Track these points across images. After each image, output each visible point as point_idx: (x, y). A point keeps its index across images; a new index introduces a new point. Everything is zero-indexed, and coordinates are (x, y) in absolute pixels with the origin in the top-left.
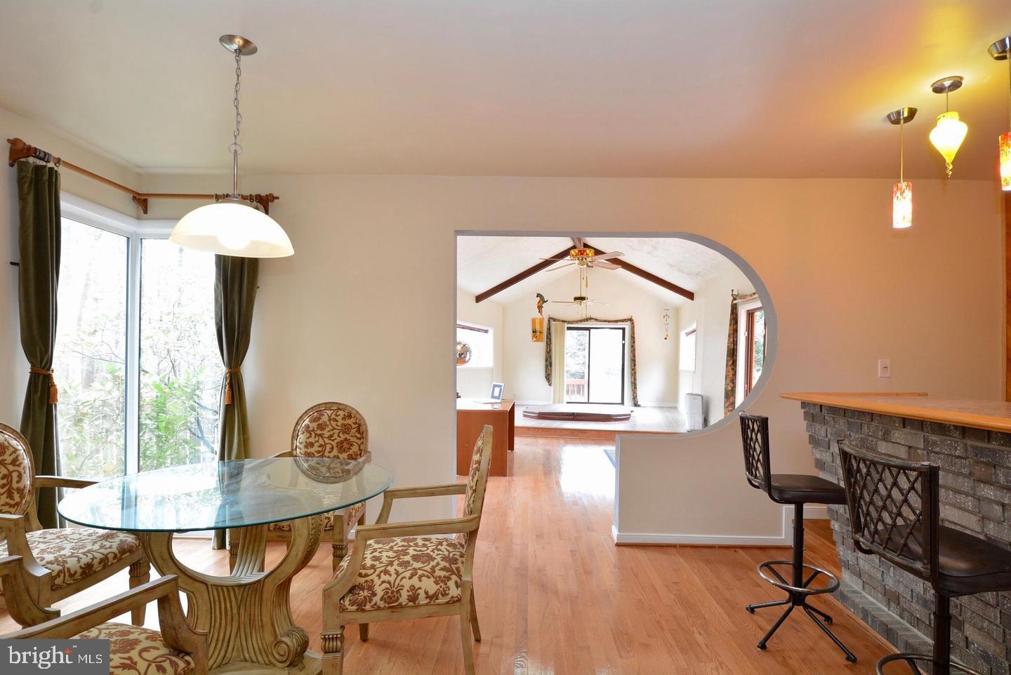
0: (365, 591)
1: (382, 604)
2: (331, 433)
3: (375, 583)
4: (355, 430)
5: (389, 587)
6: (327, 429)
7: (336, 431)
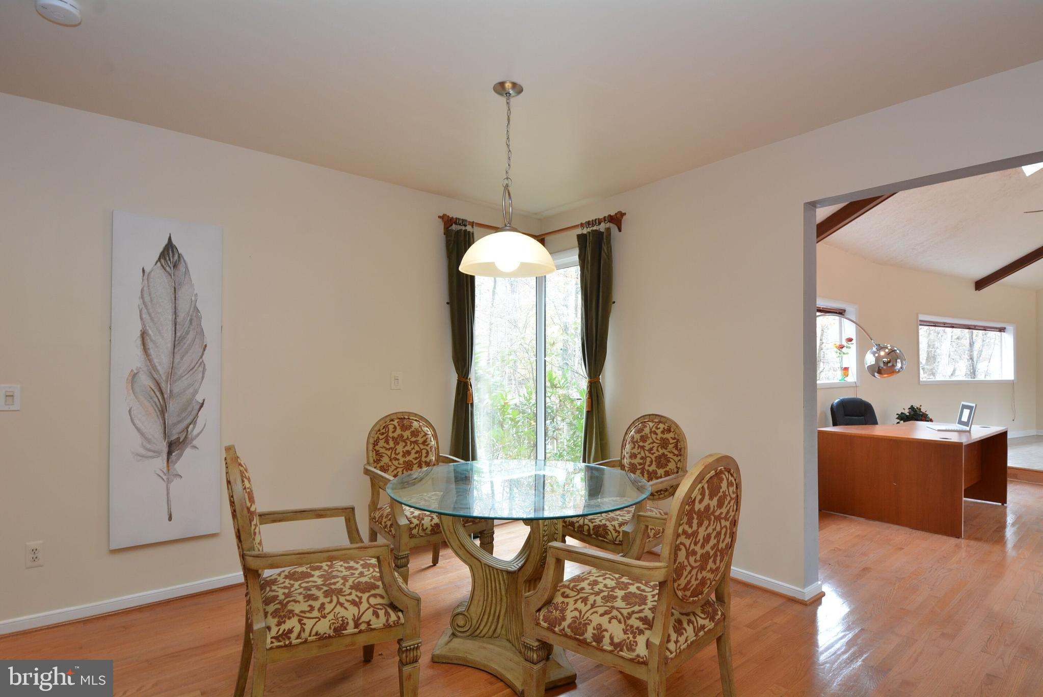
0: (558, 612)
1: (568, 631)
2: (651, 446)
3: (568, 607)
4: (673, 445)
5: (578, 617)
6: (648, 442)
7: (655, 445)
